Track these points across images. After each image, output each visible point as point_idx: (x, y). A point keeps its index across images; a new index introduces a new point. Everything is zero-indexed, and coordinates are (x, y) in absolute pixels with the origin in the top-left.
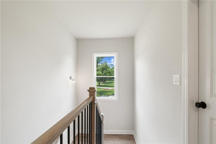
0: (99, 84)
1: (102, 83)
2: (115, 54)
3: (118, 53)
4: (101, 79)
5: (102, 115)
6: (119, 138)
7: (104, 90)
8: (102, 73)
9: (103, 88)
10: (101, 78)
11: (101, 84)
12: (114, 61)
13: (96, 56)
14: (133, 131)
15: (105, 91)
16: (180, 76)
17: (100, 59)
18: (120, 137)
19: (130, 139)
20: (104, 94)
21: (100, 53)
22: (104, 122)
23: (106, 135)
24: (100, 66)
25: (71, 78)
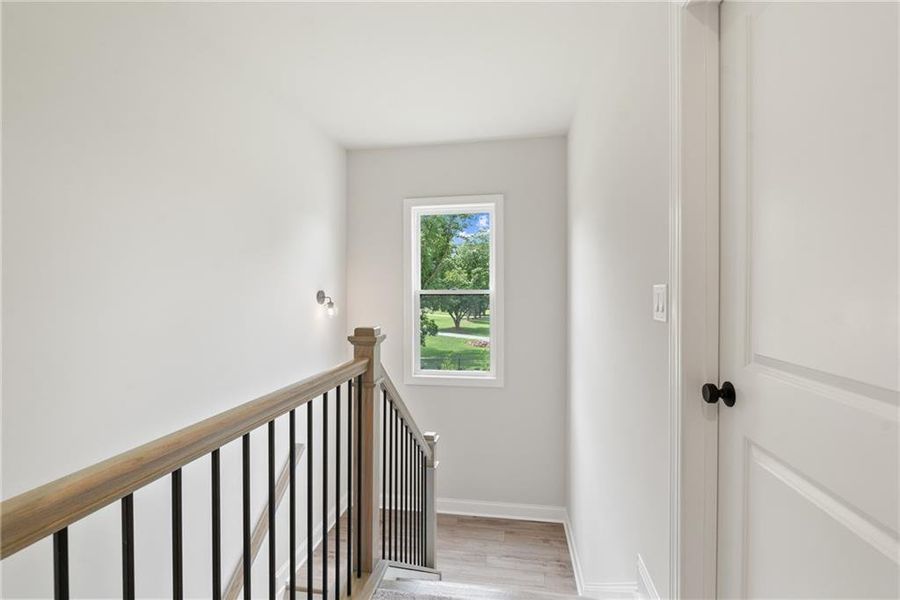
0: (457, 322)
1: (468, 319)
2: (493, 204)
3: (505, 198)
4: (466, 302)
5: (429, 439)
6: (507, 532)
7: (475, 348)
8: (469, 278)
9: (473, 341)
10: (464, 298)
11: (464, 323)
12: (488, 223)
13: (418, 211)
14: (564, 509)
15: (478, 352)
16: (667, 287)
17: (458, 219)
18: (509, 530)
19: (546, 541)
20: (476, 365)
21: (431, 199)
22: (437, 463)
23: (456, 520)
24: (459, 249)
25: (321, 296)
